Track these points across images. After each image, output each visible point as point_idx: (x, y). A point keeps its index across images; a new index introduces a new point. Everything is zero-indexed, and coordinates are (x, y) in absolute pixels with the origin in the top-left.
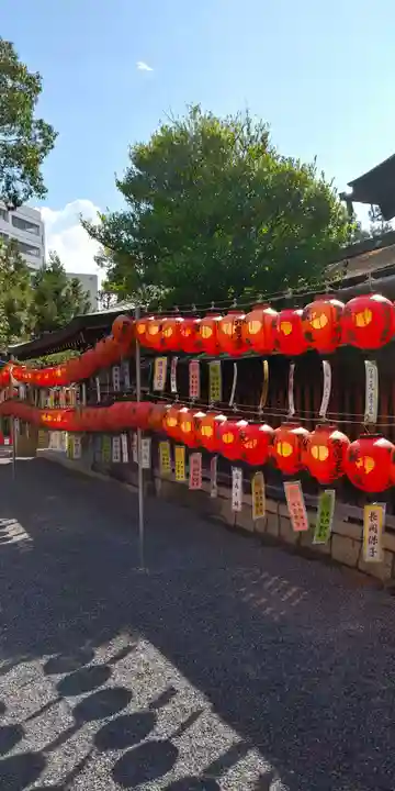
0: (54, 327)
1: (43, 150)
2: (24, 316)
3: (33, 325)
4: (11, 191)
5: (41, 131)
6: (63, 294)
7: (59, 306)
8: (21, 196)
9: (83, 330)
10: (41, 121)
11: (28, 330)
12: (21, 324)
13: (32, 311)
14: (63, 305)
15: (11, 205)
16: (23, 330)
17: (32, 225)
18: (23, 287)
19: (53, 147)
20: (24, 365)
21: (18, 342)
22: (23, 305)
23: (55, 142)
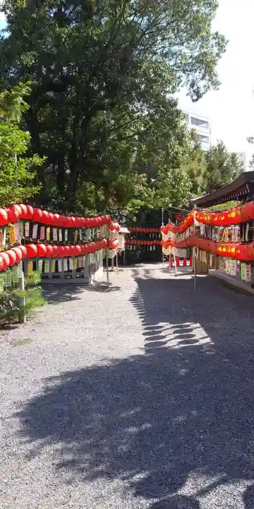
0: (218, 187)
1: (218, 55)
2: (200, 180)
3: (205, 186)
4: (195, 87)
5: (217, 41)
6: (225, 165)
7: (222, 173)
8: (202, 90)
9: (248, 183)
10: (217, 34)
11: (203, 190)
12: (198, 186)
13: (205, 176)
14: (225, 172)
15: (195, 97)
16: (199, 189)
17: (204, 122)
18: (199, 160)
19: (225, 51)
20: (205, 210)
21: (195, 198)
22: (199, 173)
23: (226, 48)
